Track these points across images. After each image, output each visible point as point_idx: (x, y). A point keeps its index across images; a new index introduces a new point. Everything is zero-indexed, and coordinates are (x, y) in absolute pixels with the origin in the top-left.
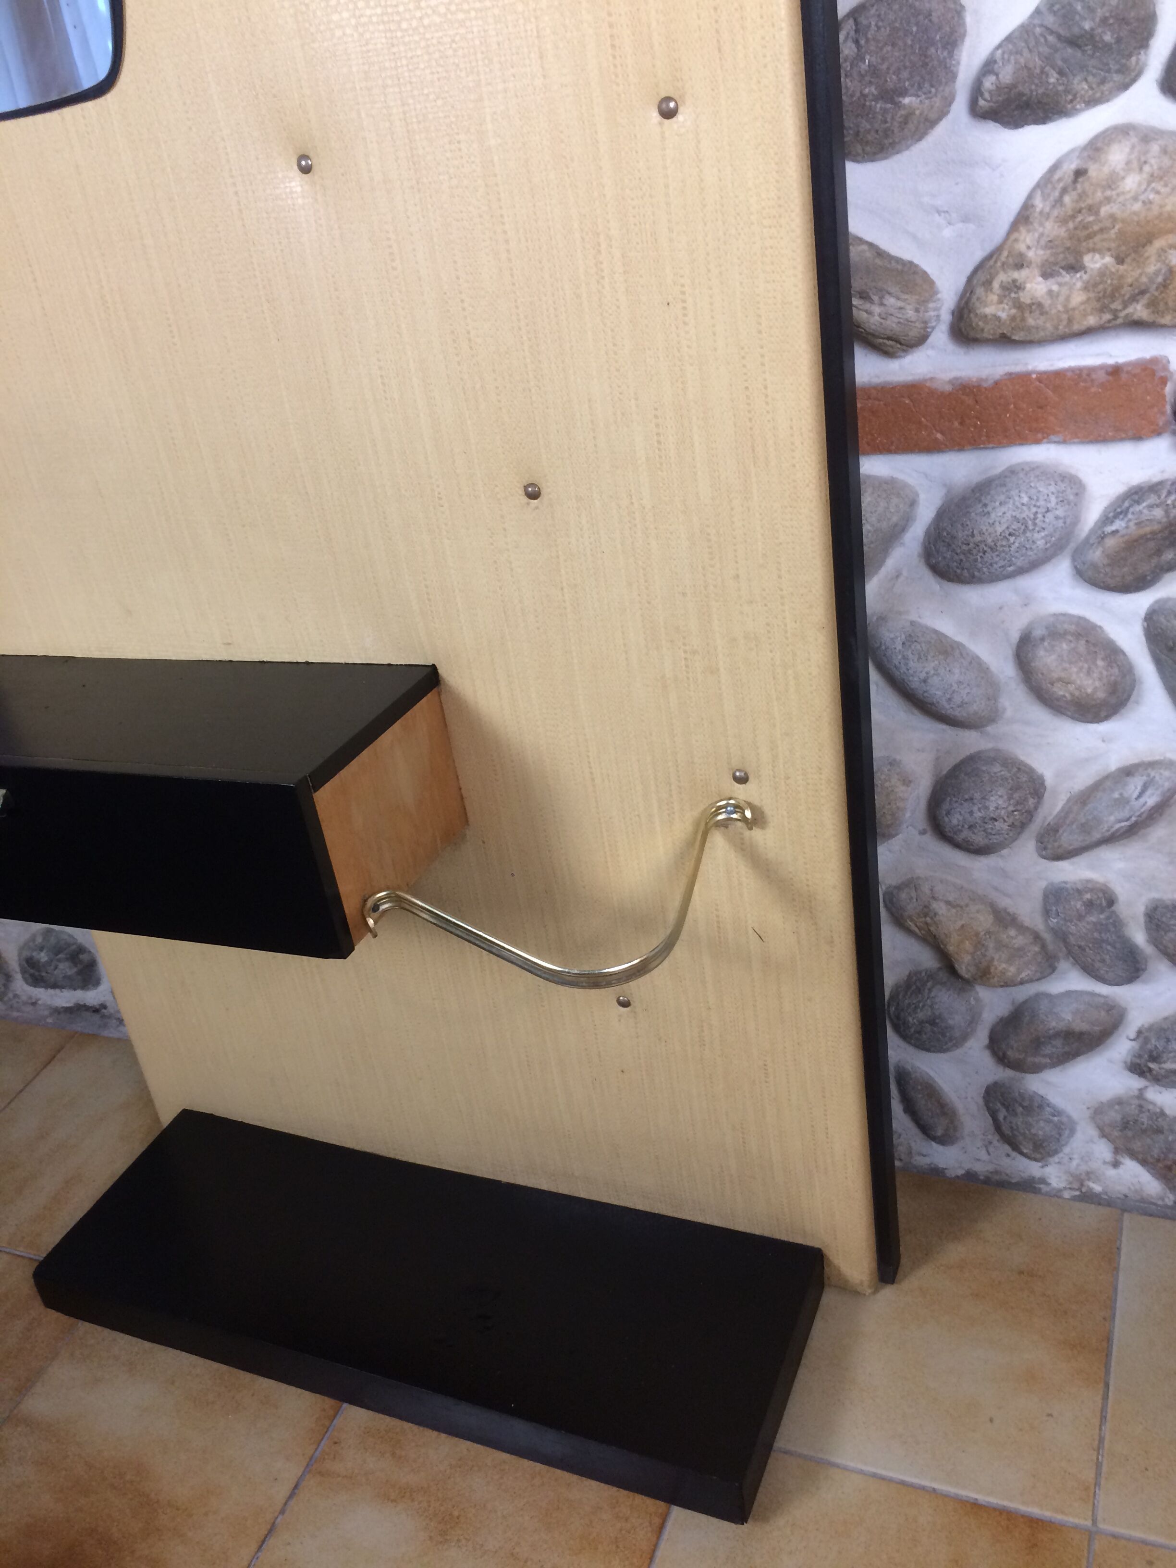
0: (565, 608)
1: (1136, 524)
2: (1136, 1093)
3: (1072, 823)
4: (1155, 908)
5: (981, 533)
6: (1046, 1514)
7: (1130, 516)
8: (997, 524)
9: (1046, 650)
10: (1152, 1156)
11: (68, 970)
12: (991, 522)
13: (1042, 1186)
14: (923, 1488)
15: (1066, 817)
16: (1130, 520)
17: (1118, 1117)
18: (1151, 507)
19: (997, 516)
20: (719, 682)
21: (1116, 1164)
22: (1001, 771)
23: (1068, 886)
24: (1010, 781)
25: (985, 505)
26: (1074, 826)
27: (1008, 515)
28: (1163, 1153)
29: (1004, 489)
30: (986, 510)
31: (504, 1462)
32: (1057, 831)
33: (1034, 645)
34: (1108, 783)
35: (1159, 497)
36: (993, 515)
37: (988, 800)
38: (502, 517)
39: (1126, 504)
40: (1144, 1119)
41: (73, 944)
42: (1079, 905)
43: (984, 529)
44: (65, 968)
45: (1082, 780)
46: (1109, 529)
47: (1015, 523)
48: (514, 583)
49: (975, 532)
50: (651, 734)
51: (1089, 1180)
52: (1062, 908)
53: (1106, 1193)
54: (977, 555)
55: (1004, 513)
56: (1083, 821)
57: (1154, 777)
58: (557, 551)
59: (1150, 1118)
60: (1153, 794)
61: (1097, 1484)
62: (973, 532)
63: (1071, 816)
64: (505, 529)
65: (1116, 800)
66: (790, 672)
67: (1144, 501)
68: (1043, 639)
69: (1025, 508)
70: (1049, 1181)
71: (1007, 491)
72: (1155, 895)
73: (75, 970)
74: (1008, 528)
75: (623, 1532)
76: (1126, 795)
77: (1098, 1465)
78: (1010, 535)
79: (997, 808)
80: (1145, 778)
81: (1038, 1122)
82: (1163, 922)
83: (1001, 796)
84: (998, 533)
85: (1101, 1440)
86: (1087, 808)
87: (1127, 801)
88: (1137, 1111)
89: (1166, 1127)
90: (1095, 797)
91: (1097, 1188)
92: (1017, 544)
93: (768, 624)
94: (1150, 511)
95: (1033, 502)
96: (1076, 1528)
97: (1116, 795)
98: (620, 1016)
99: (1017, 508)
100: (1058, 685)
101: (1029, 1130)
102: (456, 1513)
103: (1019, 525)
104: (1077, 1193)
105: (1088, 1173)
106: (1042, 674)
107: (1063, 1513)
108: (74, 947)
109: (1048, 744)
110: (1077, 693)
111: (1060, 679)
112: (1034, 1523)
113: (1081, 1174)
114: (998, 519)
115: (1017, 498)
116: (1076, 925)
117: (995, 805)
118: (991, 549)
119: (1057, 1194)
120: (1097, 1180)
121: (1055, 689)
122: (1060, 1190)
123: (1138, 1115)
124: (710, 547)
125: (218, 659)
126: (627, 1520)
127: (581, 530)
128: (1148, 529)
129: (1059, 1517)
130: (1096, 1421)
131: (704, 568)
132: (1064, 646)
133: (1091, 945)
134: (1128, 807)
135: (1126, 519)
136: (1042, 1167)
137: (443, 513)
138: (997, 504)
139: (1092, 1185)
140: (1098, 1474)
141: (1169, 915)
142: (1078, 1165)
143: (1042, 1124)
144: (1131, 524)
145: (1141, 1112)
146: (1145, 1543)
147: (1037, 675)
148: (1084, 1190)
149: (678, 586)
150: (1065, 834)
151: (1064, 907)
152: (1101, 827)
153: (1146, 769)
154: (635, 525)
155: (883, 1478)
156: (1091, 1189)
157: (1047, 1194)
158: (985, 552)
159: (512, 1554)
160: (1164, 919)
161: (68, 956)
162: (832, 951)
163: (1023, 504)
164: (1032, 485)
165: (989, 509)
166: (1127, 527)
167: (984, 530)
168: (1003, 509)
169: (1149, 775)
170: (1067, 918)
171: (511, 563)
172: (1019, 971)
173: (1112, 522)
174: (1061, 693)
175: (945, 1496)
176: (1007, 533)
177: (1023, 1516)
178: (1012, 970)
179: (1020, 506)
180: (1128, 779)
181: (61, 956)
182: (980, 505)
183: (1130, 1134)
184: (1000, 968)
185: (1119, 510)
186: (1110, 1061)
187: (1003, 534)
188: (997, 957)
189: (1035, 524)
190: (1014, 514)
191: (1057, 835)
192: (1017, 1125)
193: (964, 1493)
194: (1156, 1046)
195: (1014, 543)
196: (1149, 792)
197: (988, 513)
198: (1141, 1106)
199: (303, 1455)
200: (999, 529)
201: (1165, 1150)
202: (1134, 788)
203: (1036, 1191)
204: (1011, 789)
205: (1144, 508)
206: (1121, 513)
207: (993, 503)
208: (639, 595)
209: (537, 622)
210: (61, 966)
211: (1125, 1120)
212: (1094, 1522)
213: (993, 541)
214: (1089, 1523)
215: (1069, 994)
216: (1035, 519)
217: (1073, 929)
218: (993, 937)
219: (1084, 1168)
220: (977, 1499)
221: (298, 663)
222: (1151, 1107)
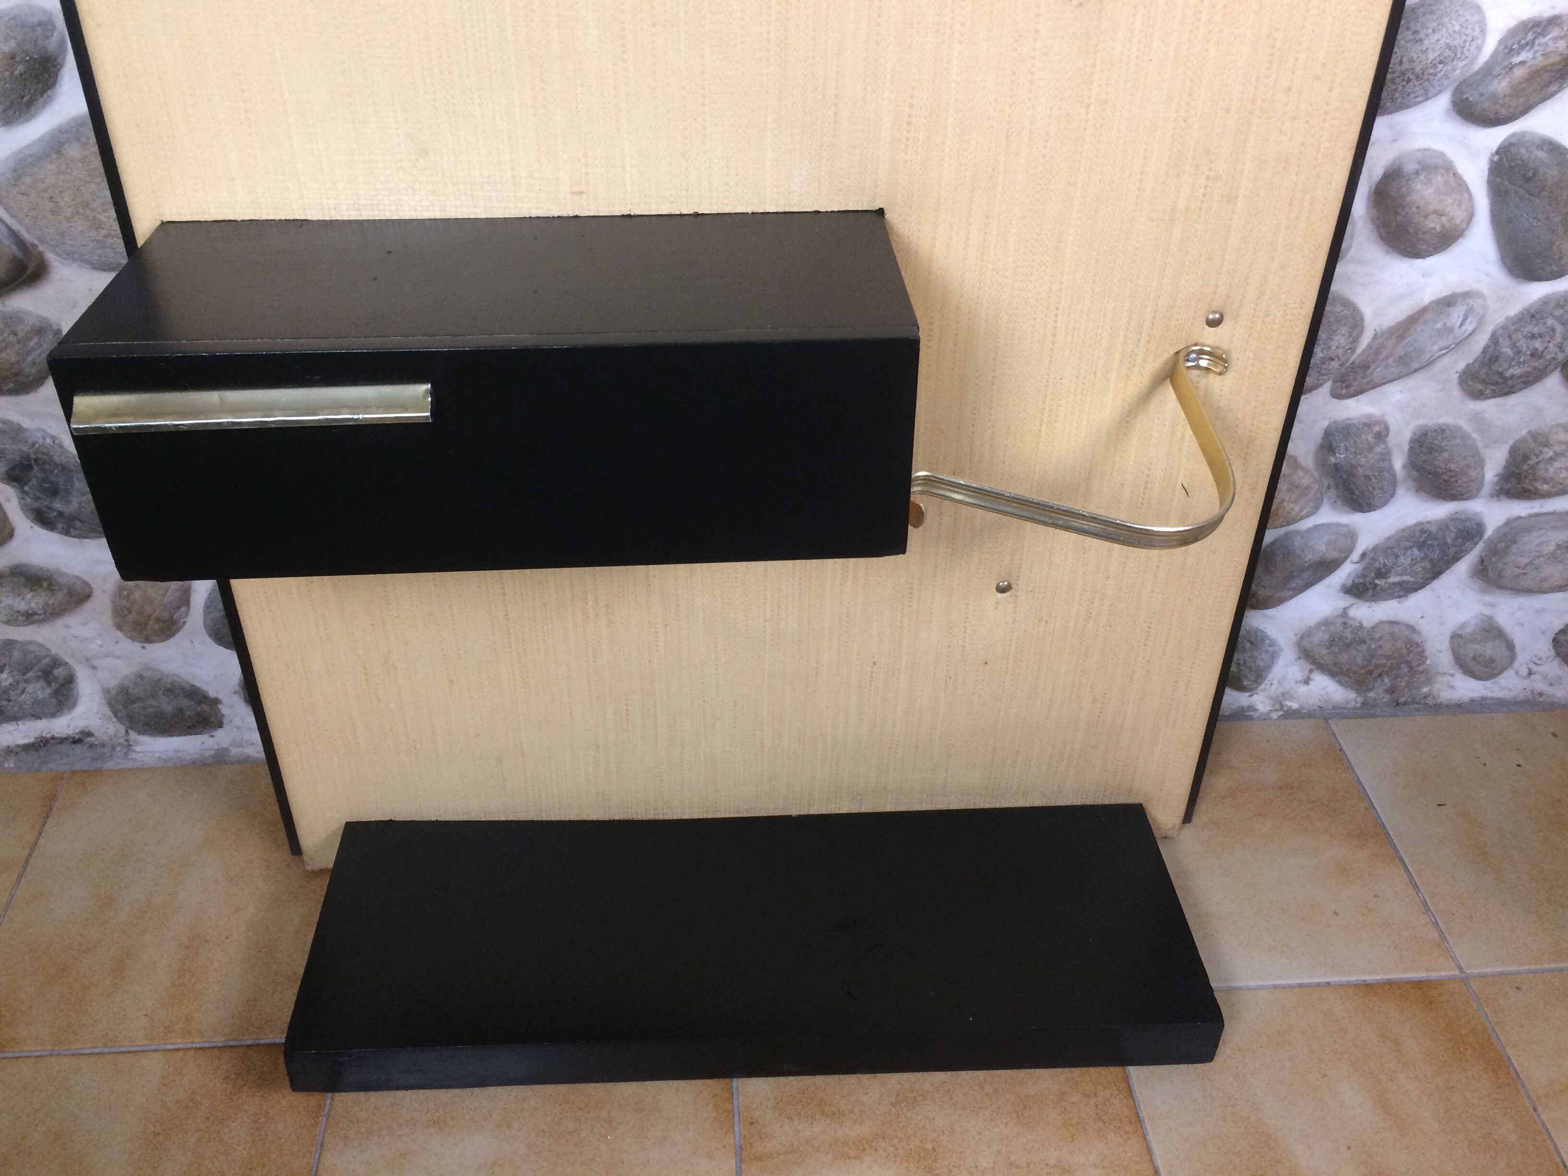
0: (1085, 130)
1: (1542, 55)
2: (1340, 612)
3: (1387, 357)
4: (1425, 434)
5: (1411, 61)
6: (1423, 975)
7: (1536, 48)
8: (1430, 51)
9: (1423, 183)
10: (1357, 665)
11: (39, 693)
12: (1424, 49)
13: (1251, 713)
14: (1319, 985)
15: (1378, 351)
16: (1536, 52)
17: (1326, 636)
18: (1557, 39)
19: (1430, 44)
20: (1233, 212)
21: (1307, 681)
22: (1342, 311)
23: (1354, 421)
24: (1350, 319)
25: (1416, 32)
26: (1390, 361)
27: (1442, 42)
28: (1367, 660)
29: (1435, 17)
30: (1418, 38)
31: (944, 1082)
32: (1368, 367)
33: (1409, 180)
34: (1429, 316)
35: (1562, 29)
36: (1426, 43)
37: (1332, 339)
38: (1038, 15)
39: (1530, 36)
40: (1348, 634)
41: (45, 657)
42: (1370, 438)
43: (1415, 56)
44: (37, 690)
45: (1396, 314)
46: (1516, 60)
47: (1447, 50)
48: (1029, 99)
49: (1405, 59)
50: (1138, 277)
51: (1285, 700)
52: (1352, 443)
53: (1304, 708)
54: (1399, 83)
55: (1438, 40)
56: (1402, 354)
57: (1473, 306)
58: (1095, 60)
59: (1352, 632)
60: (1471, 322)
61: (1444, 939)
62: (1401, 60)
63: (1385, 353)
64: (1036, 31)
65: (1439, 330)
66: (1308, 197)
67: (1549, 34)
68: (1417, 173)
69: (1456, 35)
70: (1257, 708)
71: (1437, 19)
72: (1422, 422)
73: (49, 691)
74: (1439, 55)
75: (1100, 1107)
76: (1449, 324)
77: (1436, 924)
78: (1440, 63)
79: (1337, 347)
80: (1465, 307)
81: (1261, 653)
82: (1435, 444)
83: (1344, 335)
84: (1429, 61)
85: (1425, 903)
86: (1405, 341)
87: (1451, 330)
88: (1342, 628)
89: (1367, 638)
90: (1415, 330)
91: (1295, 705)
92: (1442, 73)
93: (1303, 144)
94: (1554, 43)
95: (1463, 30)
96: (1450, 978)
97: (1439, 325)
98: (997, 603)
99: (1450, 34)
100: (1432, 217)
101: (1255, 663)
102: (929, 1146)
103: (1451, 52)
104: (1282, 713)
105: (1283, 694)
106: (1418, 208)
107: (1435, 970)
108: (46, 661)
109: (1376, 282)
110: (1447, 225)
111: (1436, 212)
112: (1418, 984)
113: (1278, 697)
114: (1431, 46)
115: (1449, 26)
116: (1366, 457)
117: (1336, 344)
118: (1417, 77)
119: (1266, 717)
120: (1292, 698)
121: (1427, 222)
122: (1268, 714)
123: (1343, 632)
124: (1272, 55)
125: (556, 214)
126: (1096, 1095)
127: (1132, 33)
128: (1551, 61)
129: (1433, 975)
130: (1412, 891)
131: (1258, 79)
132: (1440, 179)
133: (1376, 474)
134: (1452, 336)
135: (1532, 51)
136: (1251, 696)
137: (963, 8)
138: (1430, 31)
139: (1288, 703)
140: (1440, 932)
141: (1440, 438)
142: (1277, 688)
143: (1263, 655)
144: (1538, 55)
145: (1345, 628)
146: (1503, 974)
147: (1410, 208)
148: (1285, 709)
149: (1224, 100)
150: (1378, 370)
151: (1355, 442)
152: (1423, 357)
153: (1465, 299)
154: (1198, 28)
155: (1284, 987)
156: (1289, 708)
157: (1258, 719)
158: (1409, 80)
159: (1011, 1164)
160: (1436, 442)
161: (40, 674)
162: (1252, 498)
163: (1455, 32)
164: (1460, 12)
165: (1421, 36)
166: (1534, 58)
167: (1415, 58)
168: (1436, 36)
169: (1468, 304)
170: (1358, 451)
171: (1033, 74)
172: (1301, 511)
173: (1519, 54)
174: (1432, 225)
175: (1341, 986)
176: (1438, 60)
177: (1408, 983)
178: (1297, 508)
179: (1452, 33)
180: (1451, 309)
181: (31, 674)
182: (1410, 32)
183: (1336, 649)
184: (1288, 509)
185: (1523, 42)
186: (1329, 587)
187: (1434, 62)
188: (1287, 498)
189: (1462, 53)
190: (1448, 41)
191: (1368, 372)
192: (1245, 661)
193: (1353, 978)
194: (1384, 564)
195: (1441, 70)
196: (1469, 319)
197: (1421, 40)
198: (1344, 623)
199: (724, 1147)
200: (1431, 57)
201: (1368, 658)
202: (1457, 317)
203: (1250, 718)
204: (1351, 328)
205: (1549, 40)
206: (1527, 44)
207: (1425, 31)
208: (1177, 112)
209: (1045, 148)
210: (30, 688)
211: (1332, 639)
212: (1461, 969)
213: (1422, 69)
214: (1457, 972)
215: (1317, 527)
216: (1464, 47)
217: (1363, 461)
218: (1287, 479)
219: (1281, 690)
220: (1365, 980)
221: (681, 215)
222: (1352, 623)
